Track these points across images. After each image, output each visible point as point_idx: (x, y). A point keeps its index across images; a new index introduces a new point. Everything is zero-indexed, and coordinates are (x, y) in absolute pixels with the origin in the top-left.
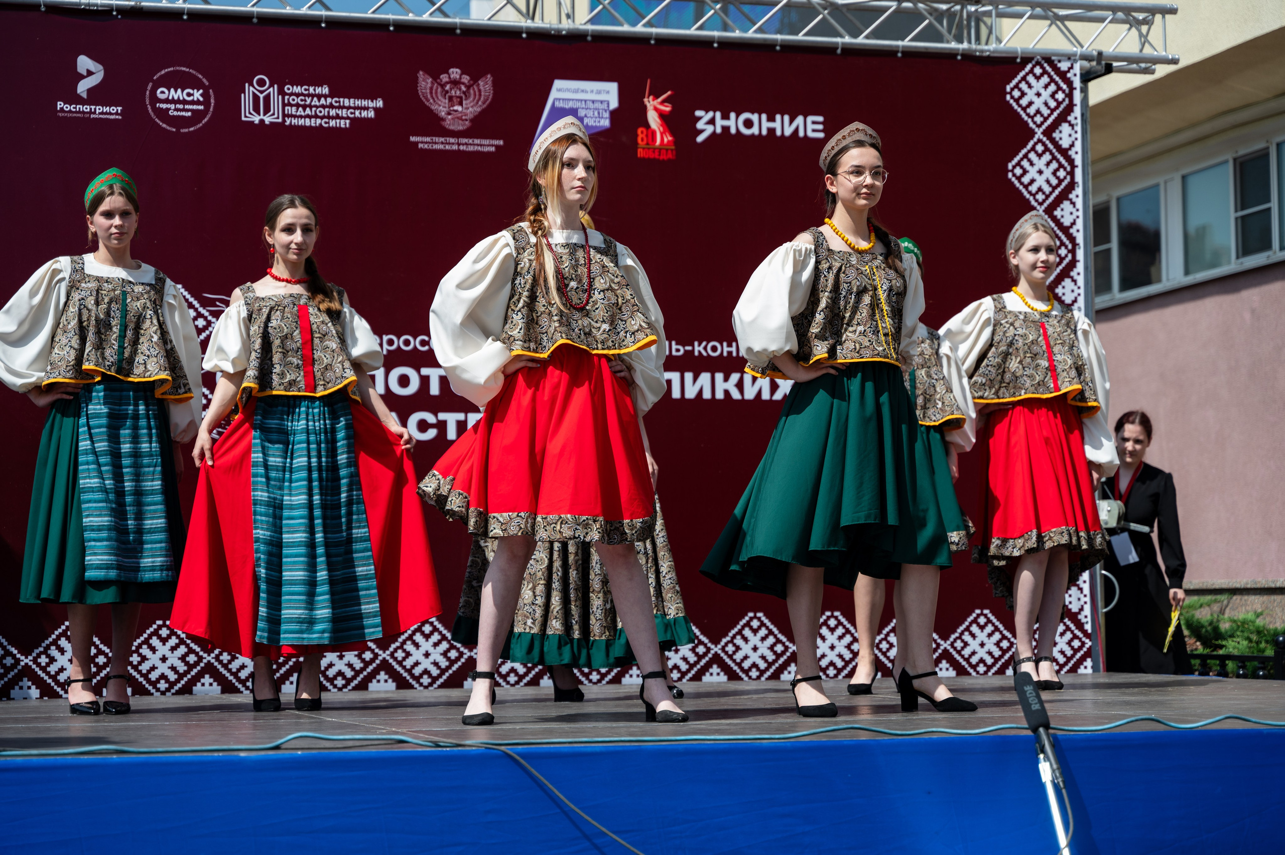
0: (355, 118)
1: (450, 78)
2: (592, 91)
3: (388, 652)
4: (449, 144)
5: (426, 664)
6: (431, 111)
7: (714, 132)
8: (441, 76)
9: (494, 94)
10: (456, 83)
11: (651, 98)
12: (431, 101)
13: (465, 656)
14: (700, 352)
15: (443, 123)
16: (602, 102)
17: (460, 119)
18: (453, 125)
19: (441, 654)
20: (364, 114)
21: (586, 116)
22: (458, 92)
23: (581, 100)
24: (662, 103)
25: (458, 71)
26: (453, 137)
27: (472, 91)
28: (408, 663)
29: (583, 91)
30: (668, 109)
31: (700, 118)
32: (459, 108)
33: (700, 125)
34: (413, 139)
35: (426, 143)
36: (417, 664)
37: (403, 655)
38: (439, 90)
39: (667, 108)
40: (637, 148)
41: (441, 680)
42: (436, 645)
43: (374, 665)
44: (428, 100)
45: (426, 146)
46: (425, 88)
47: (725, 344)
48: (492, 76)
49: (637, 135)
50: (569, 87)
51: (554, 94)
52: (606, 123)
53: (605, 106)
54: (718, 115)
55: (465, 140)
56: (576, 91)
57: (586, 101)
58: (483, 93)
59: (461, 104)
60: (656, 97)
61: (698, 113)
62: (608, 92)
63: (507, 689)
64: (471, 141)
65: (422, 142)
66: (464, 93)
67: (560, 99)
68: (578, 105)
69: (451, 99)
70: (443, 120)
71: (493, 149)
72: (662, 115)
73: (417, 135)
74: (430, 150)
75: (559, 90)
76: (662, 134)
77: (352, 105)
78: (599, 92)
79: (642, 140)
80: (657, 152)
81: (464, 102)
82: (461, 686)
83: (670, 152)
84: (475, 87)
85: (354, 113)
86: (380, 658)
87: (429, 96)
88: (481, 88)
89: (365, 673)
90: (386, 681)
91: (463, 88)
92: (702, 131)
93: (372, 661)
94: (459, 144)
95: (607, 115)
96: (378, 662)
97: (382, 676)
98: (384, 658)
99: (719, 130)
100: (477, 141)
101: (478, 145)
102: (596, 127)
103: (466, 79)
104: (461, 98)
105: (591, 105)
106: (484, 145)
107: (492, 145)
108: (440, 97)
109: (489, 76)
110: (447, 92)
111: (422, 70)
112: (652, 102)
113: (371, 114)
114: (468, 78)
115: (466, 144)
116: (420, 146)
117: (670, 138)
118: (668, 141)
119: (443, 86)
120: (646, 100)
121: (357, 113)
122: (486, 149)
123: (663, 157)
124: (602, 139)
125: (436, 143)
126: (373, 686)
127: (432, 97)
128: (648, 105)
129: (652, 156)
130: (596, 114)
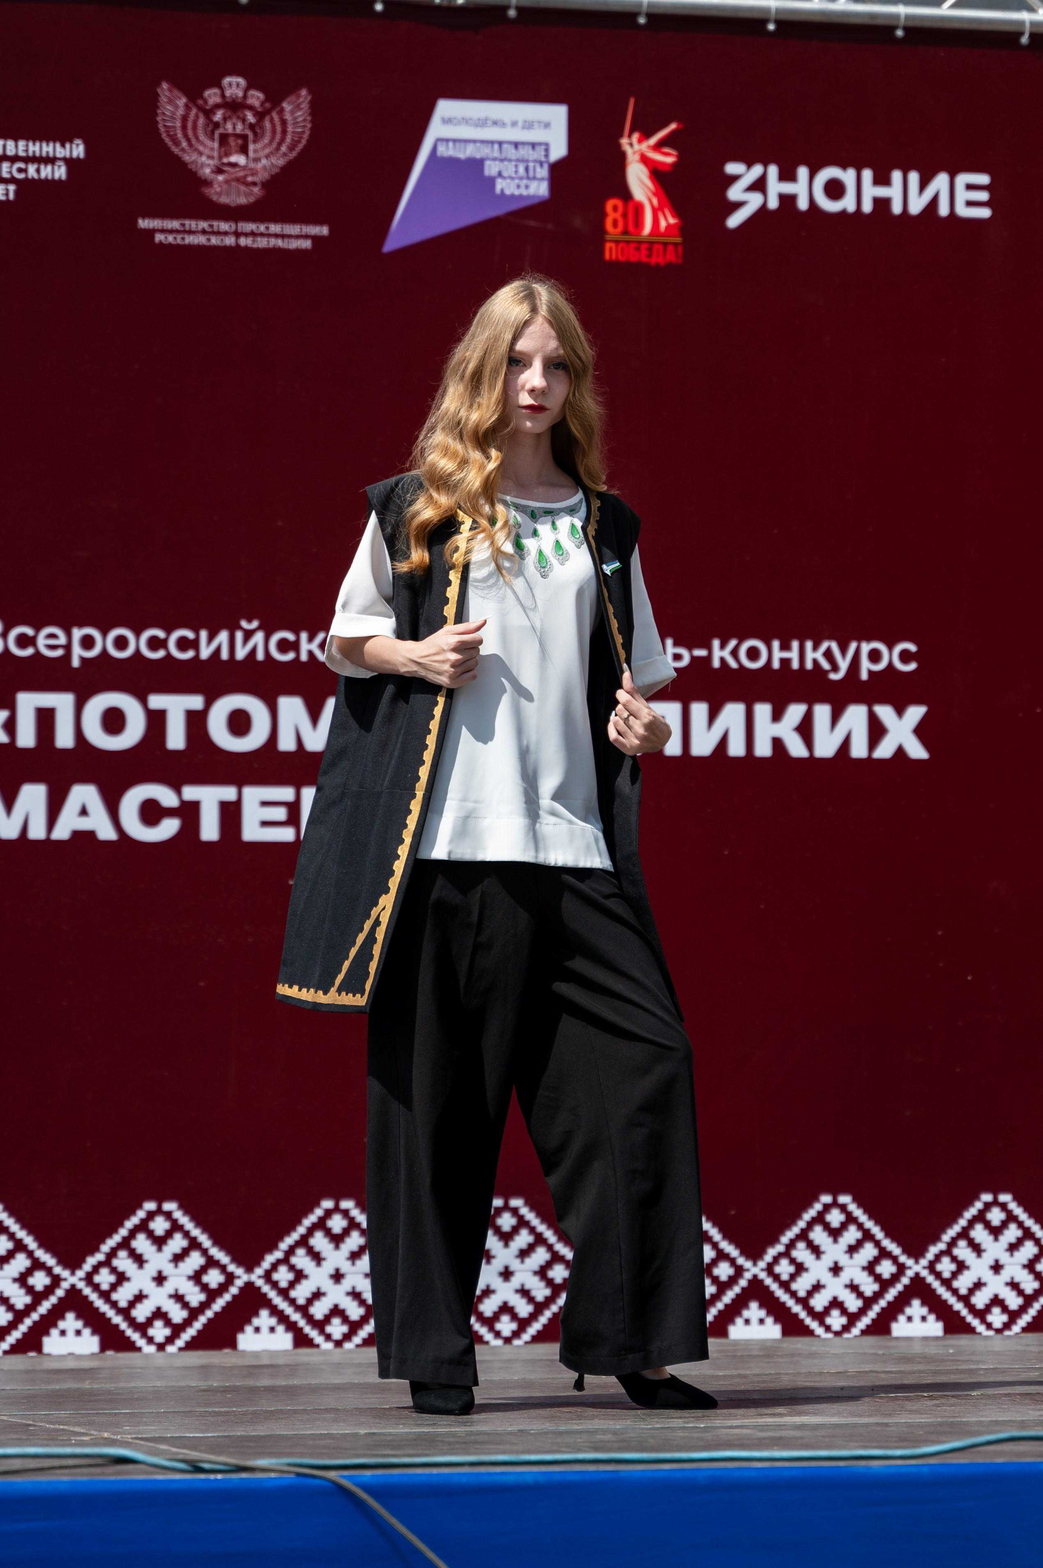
0: (26, 179)
1: (223, 96)
2: (514, 124)
3: (80, 1274)
4: (218, 233)
5: (158, 1298)
6: (184, 165)
7: (763, 209)
8: (207, 93)
9: (311, 129)
10: (234, 107)
11: (636, 136)
12: (184, 144)
13: (239, 1283)
14: (722, 660)
15: (207, 191)
16: (533, 145)
17: (242, 181)
18: (228, 194)
19: (190, 1278)
20: (46, 172)
21: (500, 174)
22: (240, 127)
23: (492, 142)
24: (657, 147)
25: (241, 81)
26: (226, 219)
27: (267, 124)
28: (123, 1296)
29: (495, 123)
30: (670, 160)
31: (735, 178)
32: (241, 160)
33: (735, 193)
34: (144, 223)
35: (171, 231)
36: (140, 1297)
37: (112, 1279)
38: (201, 121)
39: (668, 159)
40: (603, 242)
41: (190, 1333)
42: (178, 1258)
43: (53, 1300)
44: (177, 143)
45: (170, 239)
46: (173, 118)
47: (776, 644)
48: (310, 92)
49: (604, 215)
50: (467, 115)
51: (436, 130)
52: (540, 189)
53: (539, 154)
54: (773, 171)
55: (250, 227)
56: (482, 123)
57: (500, 143)
58: (290, 129)
59: (244, 150)
60: (646, 135)
61: (732, 168)
62: (547, 125)
63: (326, 1352)
64: (262, 228)
65: (163, 231)
66: (252, 127)
67: (447, 140)
68: (483, 152)
69: (224, 139)
70: (208, 183)
71: (307, 244)
72: (656, 172)
73: (153, 215)
74: (178, 245)
75: (447, 121)
76: (655, 211)
77: (21, 154)
78: (529, 125)
79: (615, 224)
80: (644, 247)
81: (251, 147)
82: (233, 1345)
83: (670, 248)
84: (275, 115)
85: (25, 171)
86: (65, 1285)
87: (180, 135)
88: (288, 117)
89: (35, 1316)
90: (78, 1333)
91: (251, 118)
92: (738, 205)
93: (49, 1291)
94: (237, 234)
95: (543, 172)
96: (60, 1293)
97: (70, 1322)
98: (73, 1286)
99: (773, 203)
100: (275, 228)
101: (276, 236)
102: (521, 197)
103: (256, 98)
104: (244, 137)
105: (510, 151)
106: (290, 236)
107: (306, 237)
108: (202, 137)
109: (304, 92)
110: (217, 125)
111: (168, 81)
112: (637, 147)
113: (61, 172)
114: (261, 96)
115: (253, 234)
116: (159, 237)
117: (672, 221)
118: (669, 226)
119: (208, 113)
120: (624, 141)
121: (32, 170)
122: (294, 244)
123: (658, 259)
124: (532, 223)
125: (190, 232)
126: (52, 1344)
127: (186, 136)
128: (629, 151)
129: (634, 257)
130: (521, 170)
